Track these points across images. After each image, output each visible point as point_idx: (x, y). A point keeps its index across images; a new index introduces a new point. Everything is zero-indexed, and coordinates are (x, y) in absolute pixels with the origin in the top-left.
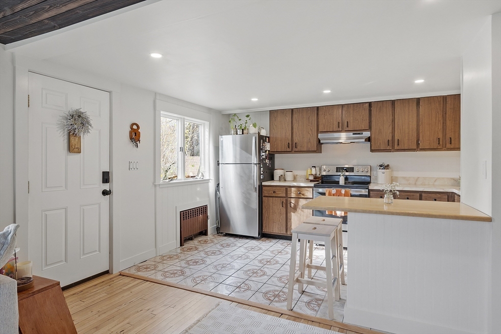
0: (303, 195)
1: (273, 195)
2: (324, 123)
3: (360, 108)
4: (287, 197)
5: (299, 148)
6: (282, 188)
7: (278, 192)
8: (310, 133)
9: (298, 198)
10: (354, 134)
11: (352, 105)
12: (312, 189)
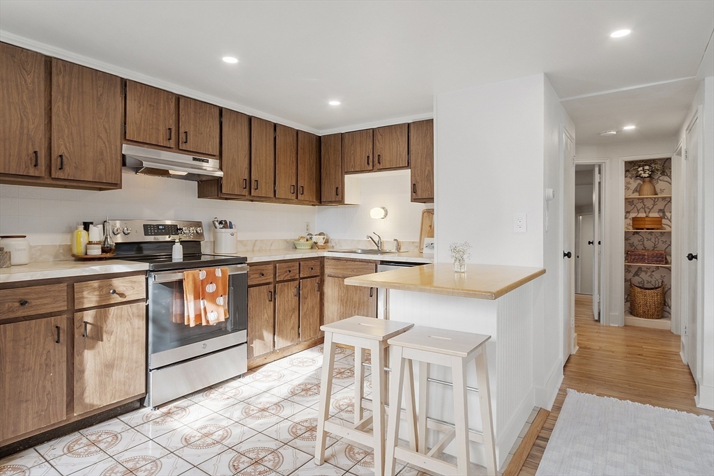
0: (122, 295)
1: (20, 314)
2: (138, 122)
3: (206, 112)
4: (74, 310)
5: (69, 172)
6: (56, 287)
7: (38, 302)
8: (103, 135)
9: (103, 307)
10: (194, 159)
11: (193, 102)
12: (143, 278)
